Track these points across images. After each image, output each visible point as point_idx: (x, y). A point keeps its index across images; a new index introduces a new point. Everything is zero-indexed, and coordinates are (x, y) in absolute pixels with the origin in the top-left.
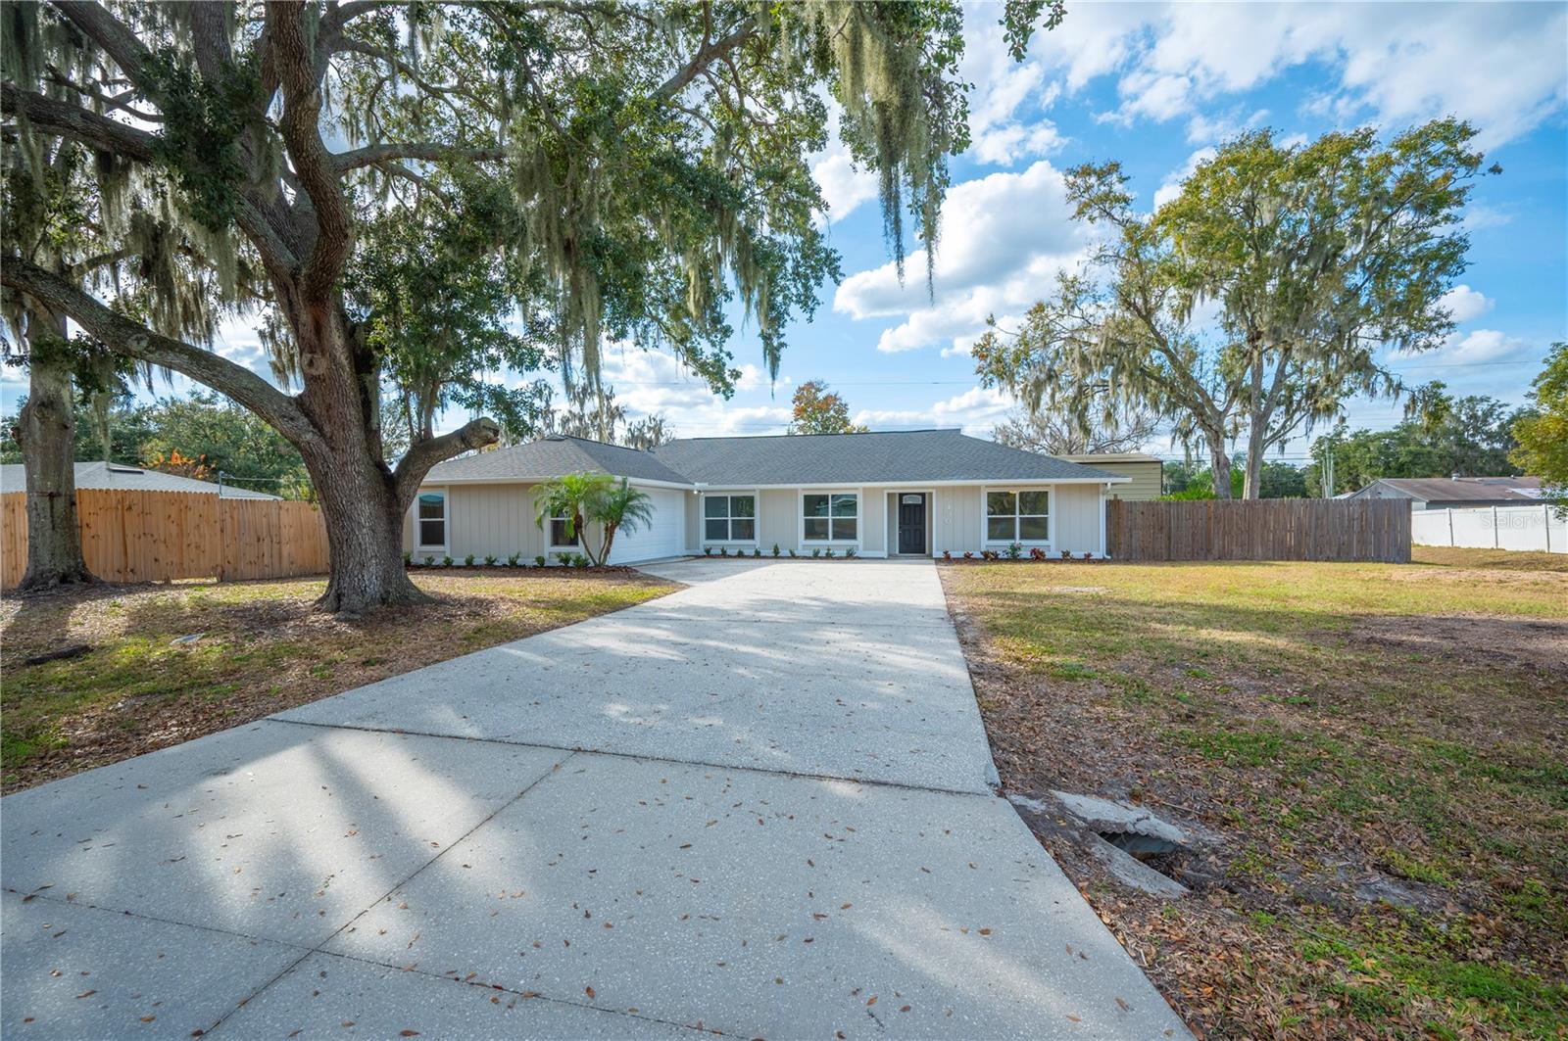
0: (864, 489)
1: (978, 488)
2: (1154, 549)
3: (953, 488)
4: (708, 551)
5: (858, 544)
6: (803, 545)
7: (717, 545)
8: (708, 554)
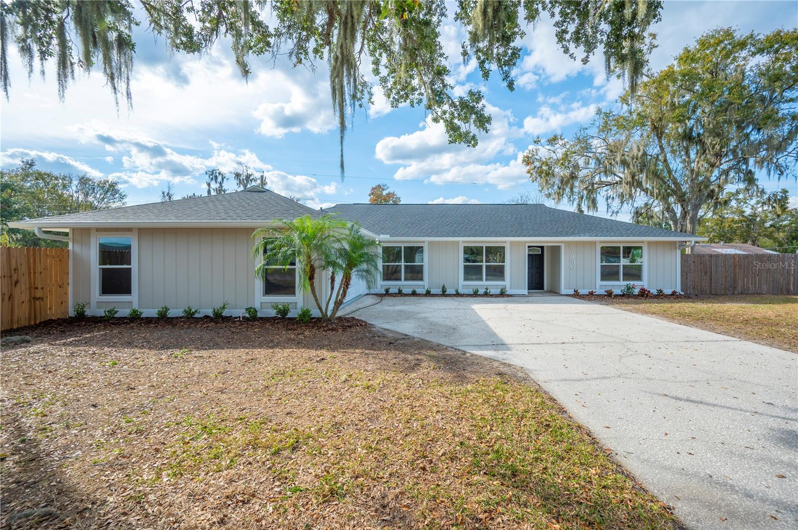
0: (511, 242)
1: (595, 243)
2: (701, 286)
3: (577, 243)
4: (387, 291)
5: (507, 283)
6: (464, 285)
7: (393, 286)
8: (387, 293)
